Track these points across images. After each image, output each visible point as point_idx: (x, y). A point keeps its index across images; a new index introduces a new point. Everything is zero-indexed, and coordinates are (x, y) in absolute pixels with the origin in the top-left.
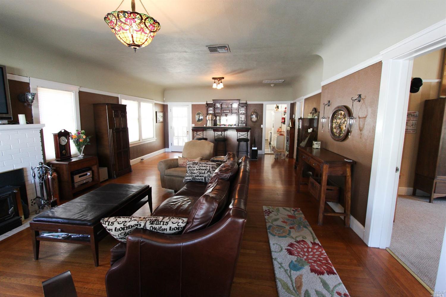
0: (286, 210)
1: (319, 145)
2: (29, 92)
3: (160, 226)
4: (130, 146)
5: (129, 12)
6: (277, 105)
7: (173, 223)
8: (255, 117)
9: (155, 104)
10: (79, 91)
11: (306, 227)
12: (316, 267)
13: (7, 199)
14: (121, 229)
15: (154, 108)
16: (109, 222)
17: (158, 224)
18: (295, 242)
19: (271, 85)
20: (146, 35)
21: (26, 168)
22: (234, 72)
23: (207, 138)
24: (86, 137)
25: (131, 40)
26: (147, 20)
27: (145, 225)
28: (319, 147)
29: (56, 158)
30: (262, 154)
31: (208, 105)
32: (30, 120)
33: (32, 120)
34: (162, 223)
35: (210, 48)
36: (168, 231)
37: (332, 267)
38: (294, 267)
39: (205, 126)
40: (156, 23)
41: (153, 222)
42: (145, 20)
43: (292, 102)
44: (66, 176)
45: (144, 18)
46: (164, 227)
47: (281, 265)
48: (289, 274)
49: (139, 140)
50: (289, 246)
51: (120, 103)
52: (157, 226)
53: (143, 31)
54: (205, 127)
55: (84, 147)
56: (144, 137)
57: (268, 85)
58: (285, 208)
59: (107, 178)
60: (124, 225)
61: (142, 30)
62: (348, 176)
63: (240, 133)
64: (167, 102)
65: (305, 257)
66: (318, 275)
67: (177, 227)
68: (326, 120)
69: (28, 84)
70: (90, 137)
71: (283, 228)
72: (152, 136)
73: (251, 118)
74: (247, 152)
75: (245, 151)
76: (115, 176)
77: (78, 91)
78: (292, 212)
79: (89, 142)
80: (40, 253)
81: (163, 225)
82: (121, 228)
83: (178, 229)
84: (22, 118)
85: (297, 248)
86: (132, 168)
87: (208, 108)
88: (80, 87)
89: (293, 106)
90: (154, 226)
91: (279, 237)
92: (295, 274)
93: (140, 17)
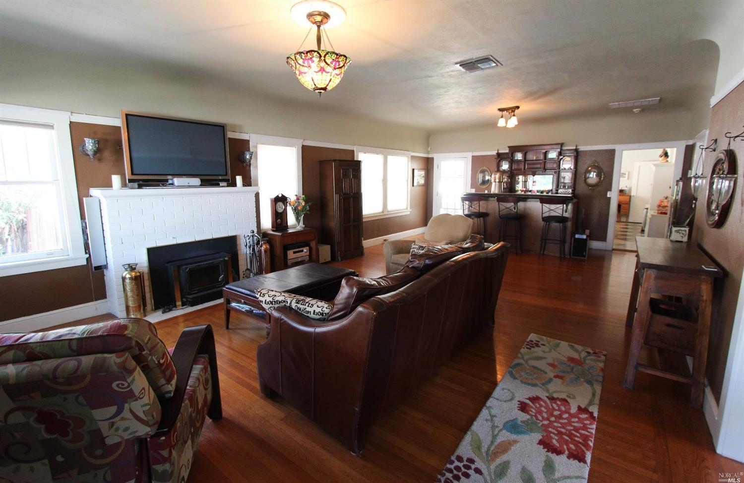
0: (572, 347)
1: (683, 234)
2: (249, 150)
3: (304, 307)
4: (364, 221)
5: (305, 52)
6: (664, 150)
7: (318, 306)
8: (595, 176)
9: (413, 157)
10: (303, 145)
11: (590, 382)
12: (554, 441)
13: (218, 266)
14: (270, 303)
15: (410, 163)
16: (261, 293)
17: (303, 305)
18: (546, 398)
19: (634, 110)
20: (329, 74)
21: (239, 236)
22: (531, 95)
23: (488, 212)
24: (306, 204)
25: (313, 84)
26: (328, 55)
27: (291, 303)
28: (685, 239)
29: (272, 228)
30: (606, 250)
31: (500, 157)
32: (247, 182)
33: (251, 182)
34: (307, 304)
35: (463, 65)
36: (312, 315)
37: (586, 451)
38: (513, 427)
39: (486, 192)
40: (340, 56)
41: (299, 301)
42: (325, 57)
43: (690, 143)
44: (279, 250)
45: (323, 55)
46: (308, 309)
47: (492, 418)
48: (496, 433)
49: (383, 212)
50: (530, 399)
51: (355, 159)
52: (302, 307)
53: (324, 70)
54: (486, 194)
55: (302, 217)
56: (390, 207)
57: (626, 111)
58: (574, 345)
59: (329, 259)
60: (273, 299)
61: (322, 70)
62: (703, 301)
63: (547, 205)
64: (433, 153)
65: (546, 422)
66: (548, 451)
67: (321, 312)
68: (704, 181)
69: (248, 142)
70: (310, 204)
71: (542, 372)
72: (404, 207)
73: (586, 179)
74: (563, 241)
75: (558, 240)
76: (339, 258)
77: (301, 146)
78: (584, 354)
79: (308, 211)
80: (230, 323)
81: (308, 306)
82: (270, 301)
83: (322, 314)
84: (239, 179)
85: (541, 406)
86: (365, 251)
87: (499, 161)
88: (304, 140)
89: (689, 151)
90: (299, 305)
91: (522, 382)
92: (505, 436)
93: (318, 55)
